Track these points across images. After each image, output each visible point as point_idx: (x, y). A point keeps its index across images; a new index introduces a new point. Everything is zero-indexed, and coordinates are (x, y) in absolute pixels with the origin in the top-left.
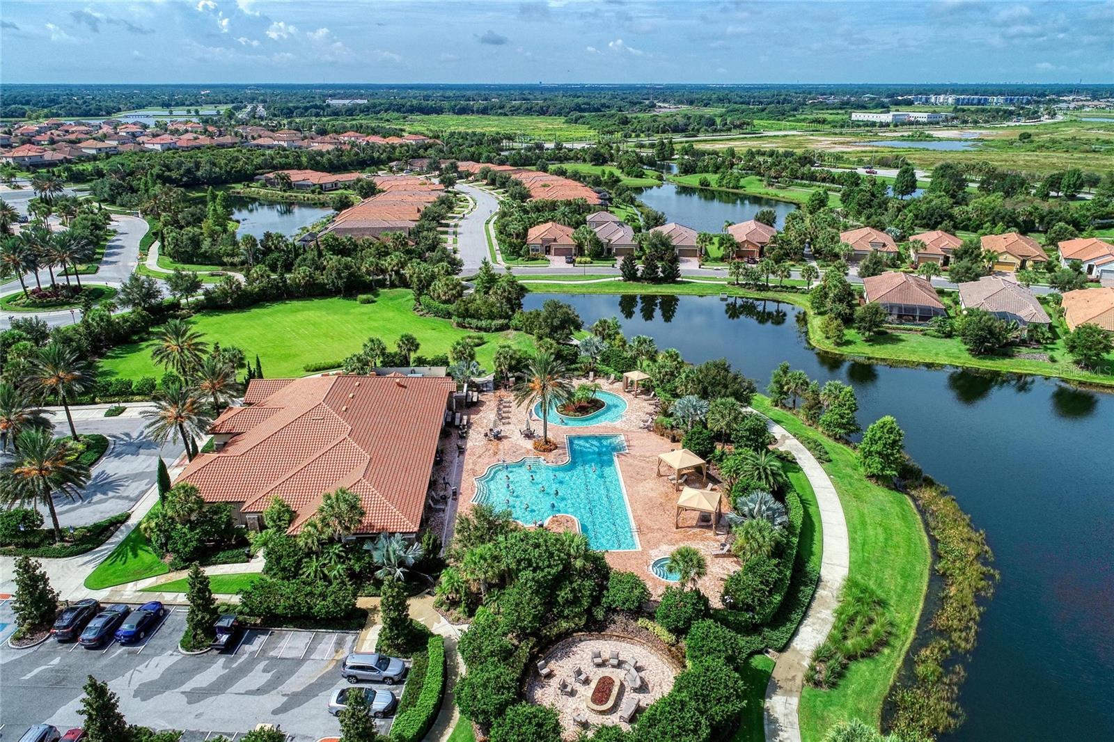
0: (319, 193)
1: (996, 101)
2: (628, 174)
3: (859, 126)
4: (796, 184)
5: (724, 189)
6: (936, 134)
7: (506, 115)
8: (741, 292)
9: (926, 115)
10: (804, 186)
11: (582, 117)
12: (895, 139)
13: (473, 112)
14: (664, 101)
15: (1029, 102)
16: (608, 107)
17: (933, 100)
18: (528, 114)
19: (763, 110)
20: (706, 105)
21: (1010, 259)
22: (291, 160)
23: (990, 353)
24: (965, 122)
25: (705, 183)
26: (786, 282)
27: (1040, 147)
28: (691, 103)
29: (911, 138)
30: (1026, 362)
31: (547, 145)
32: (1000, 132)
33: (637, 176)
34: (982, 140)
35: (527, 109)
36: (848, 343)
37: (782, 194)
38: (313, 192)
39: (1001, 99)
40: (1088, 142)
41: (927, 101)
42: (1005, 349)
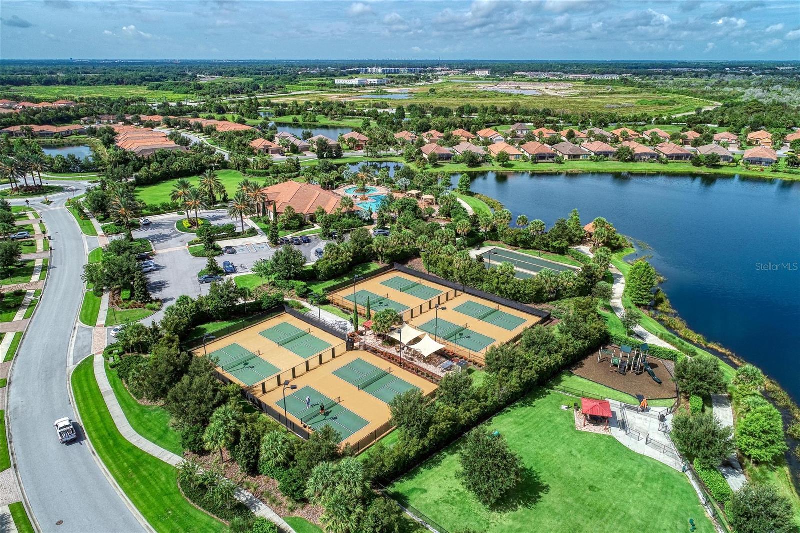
0: (62, 138)
1: (404, 71)
2: (249, 118)
3: (345, 87)
4: (346, 118)
5: (308, 123)
6: (390, 90)
7: (89, 85)
8: (371, 160)
9: (376, 80)
10: (350, 119)
11: (161, 85)
12: (368, 94)
13: (58, 84)
14: (202, 74)
15: (421, 72)
16: (165, 78)
17: (370, 71)
18: (107, 84)
19: (278, 78)
20: (232, 76)
21: (464, 139)
22: (14, 119)
23: (473, 166)
24: (398, 84)
25: (296, 121)
26: (388, 153)
27: (442, 96)
28: (221, 74)
29: (376, 94)
30: (484, 168)
31: (171, 104)
32: (418, 89)
33: (255, 119)
34: (412, 93)
35: (106, 81)
36: (427, 169)
37: (341, 123)
38: (57, 138)
39: (406, 70)
40: (461, 93)
41: (366, 71)
42: (478, 164)
